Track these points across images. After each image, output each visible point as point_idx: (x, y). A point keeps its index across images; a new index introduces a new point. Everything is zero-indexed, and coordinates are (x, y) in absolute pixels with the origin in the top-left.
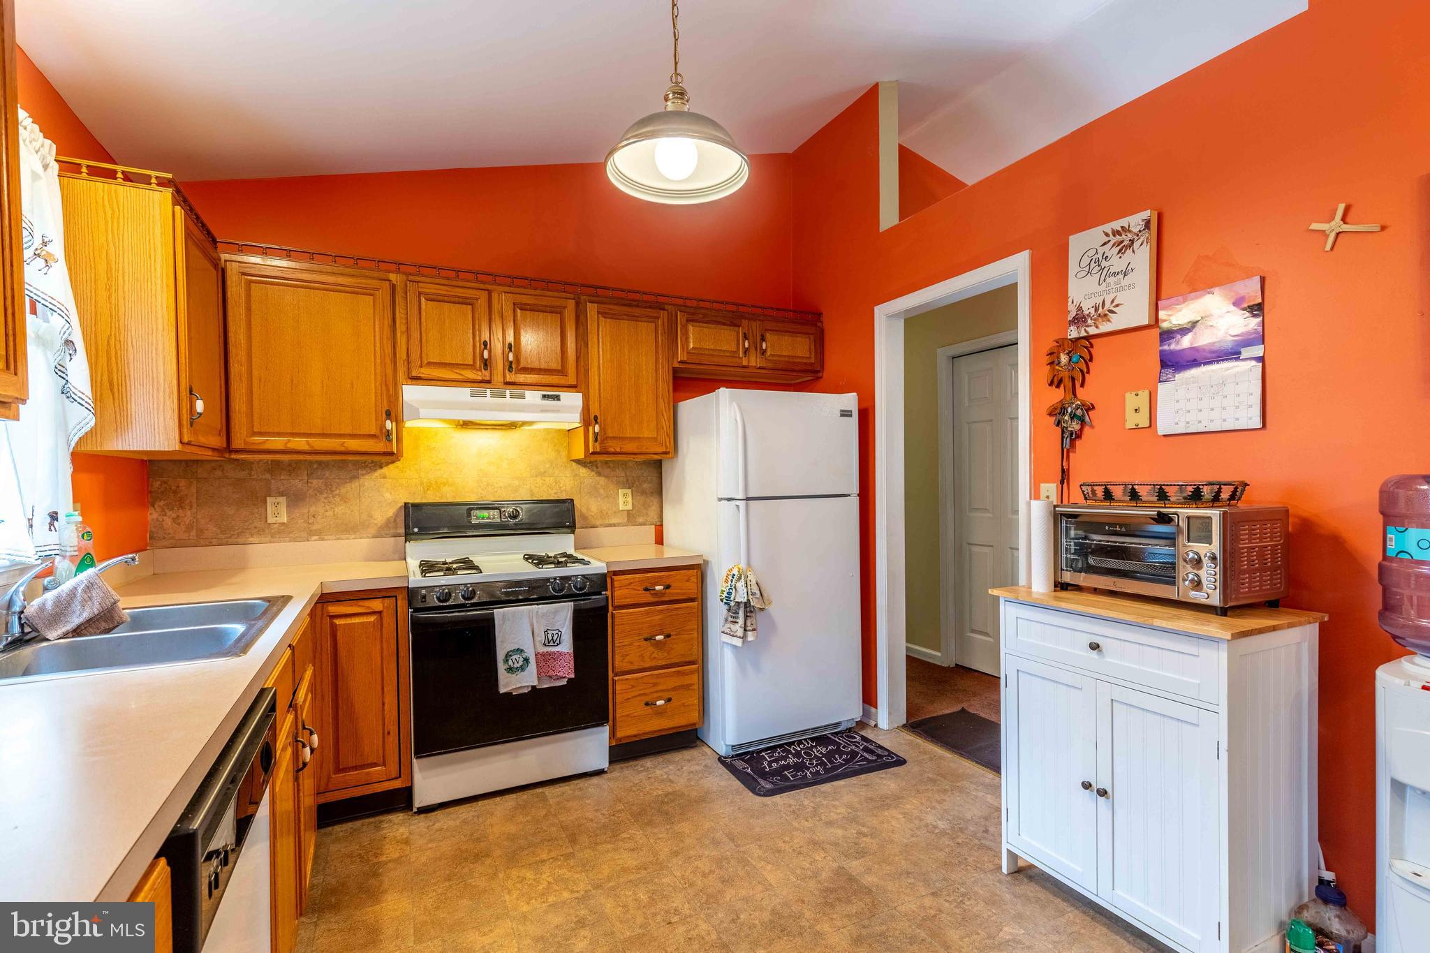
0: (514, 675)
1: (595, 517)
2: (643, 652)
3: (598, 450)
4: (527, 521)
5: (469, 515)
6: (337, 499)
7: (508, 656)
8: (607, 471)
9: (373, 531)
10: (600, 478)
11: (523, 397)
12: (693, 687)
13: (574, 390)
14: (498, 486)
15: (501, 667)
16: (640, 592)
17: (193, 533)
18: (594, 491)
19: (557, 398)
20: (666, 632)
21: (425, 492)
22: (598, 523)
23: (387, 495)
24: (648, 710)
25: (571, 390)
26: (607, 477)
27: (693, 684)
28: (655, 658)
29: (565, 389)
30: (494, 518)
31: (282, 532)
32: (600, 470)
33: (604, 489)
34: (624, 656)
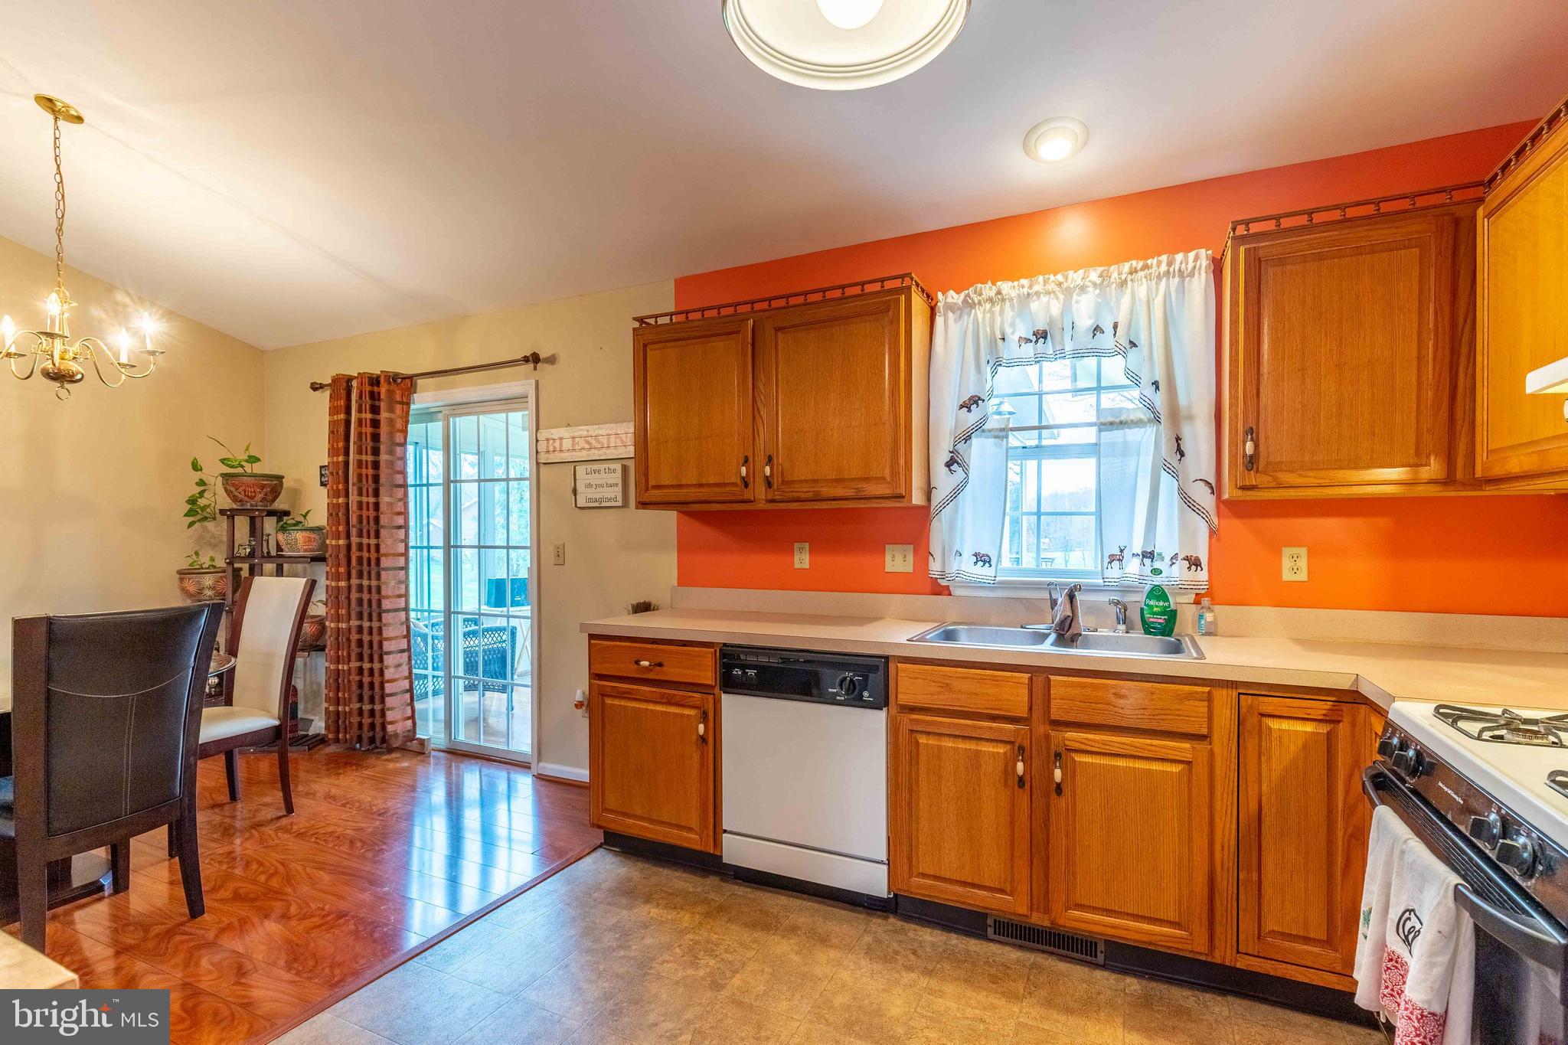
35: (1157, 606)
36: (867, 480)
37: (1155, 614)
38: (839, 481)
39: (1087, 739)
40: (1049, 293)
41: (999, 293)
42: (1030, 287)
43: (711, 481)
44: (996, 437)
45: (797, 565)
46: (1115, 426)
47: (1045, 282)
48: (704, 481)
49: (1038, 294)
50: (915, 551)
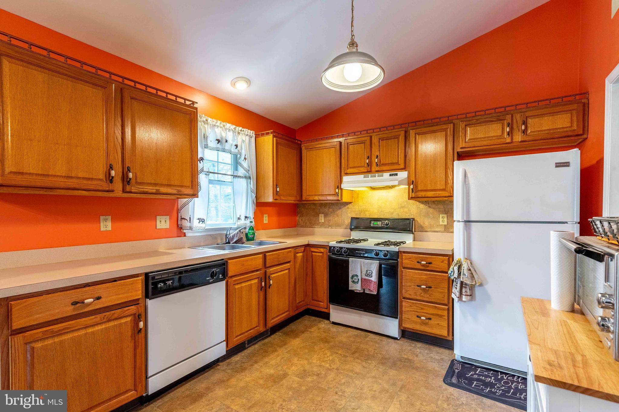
0: (355, 284)
1: (427, 227)
2: (416, 292)
3: (414, 196)
4: (391, 227)
5: (370, 223)
6: (336, 215)
7: (353, 277)
8: (434, 206)
9: (344, 226)
10: (430, 209)
11: (382, 176)
12: (444, 317)
13: (404, 170)
14: (385, 212)
15: (350, 280)
16: (415, 263)
17: (305, 224)
18: (427, 215)
19: (396, 175)
20: (429, 285)
21: (360, 214)
22: (429, 230)
23: (349, 214)
24: (418, 320)
25: (403, 170)
26: (434, 208)
27: (445, 316)
28: (423, 296)
29: (400, 170)
30: (379, 224)
31: (322, 225)
32: (430, 205)
33: (432, 214)
34: (407, 291)
35: (251, 232)
36: (182, 186)
37: (251, 234)
38: (169, 185)
39: (274, 270)
40: (221, 127)
41: (207, 120)
42: (216, 123)
43: (80, 175)
44: (206, 174)
45: (103, 229)
46: (237, 177)
47: (221, 123)
48: (73, 175)
49: (218, 126)
50: (170, 219)
